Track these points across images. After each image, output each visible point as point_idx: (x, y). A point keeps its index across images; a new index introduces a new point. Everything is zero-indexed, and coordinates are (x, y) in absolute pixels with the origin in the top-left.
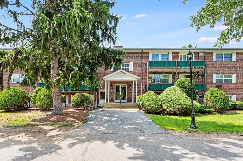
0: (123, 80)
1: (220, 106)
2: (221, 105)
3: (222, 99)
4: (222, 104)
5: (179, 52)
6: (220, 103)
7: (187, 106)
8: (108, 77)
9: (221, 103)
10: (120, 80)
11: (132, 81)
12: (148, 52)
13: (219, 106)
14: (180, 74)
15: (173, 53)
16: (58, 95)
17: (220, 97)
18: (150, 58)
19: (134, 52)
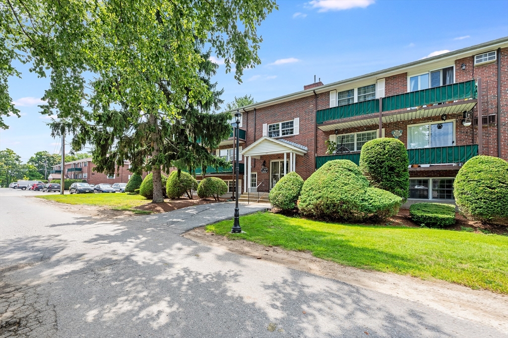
0: (268, 154)
1: (480, 208)
2: (482, 205)
3: (488, 187)
4: (485, 202)
5: (406, 73)
6: (478, 199)
7: (334, 201)
8: (249, 150)
9: (481, 198)
10: (265, 154)
11: (283, 154)
12: (329, 92)
13: (476, 208)
14: (408, 126)
15: (387, 79)
16: (156, 181)
17: (483, 181)
18: (333, 102)
19: (301, 98)
